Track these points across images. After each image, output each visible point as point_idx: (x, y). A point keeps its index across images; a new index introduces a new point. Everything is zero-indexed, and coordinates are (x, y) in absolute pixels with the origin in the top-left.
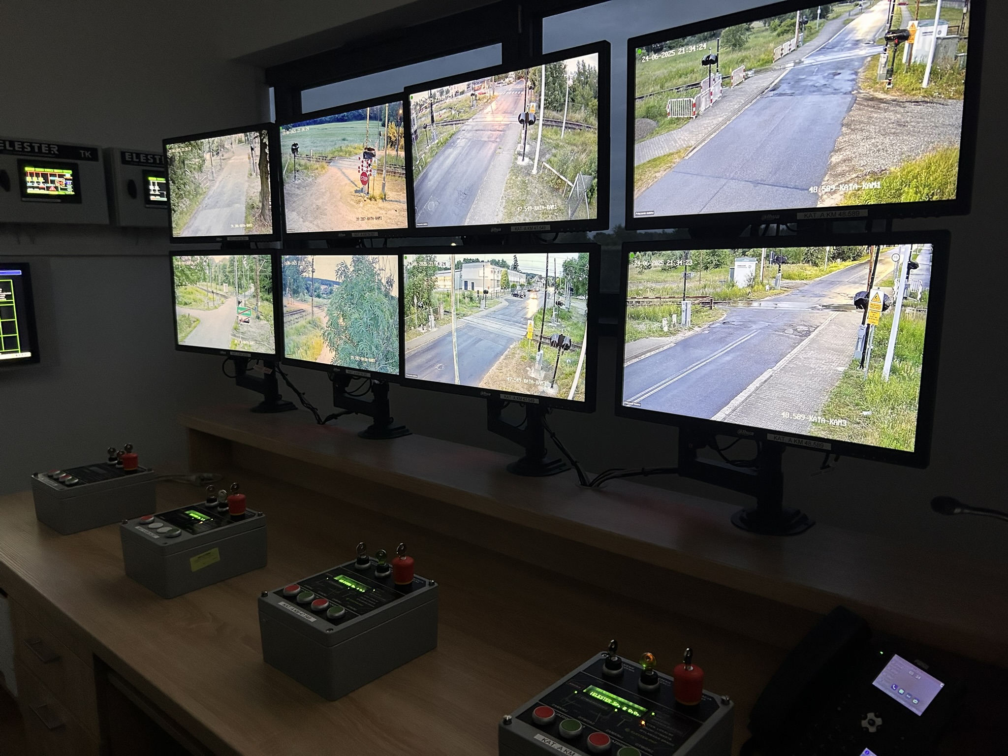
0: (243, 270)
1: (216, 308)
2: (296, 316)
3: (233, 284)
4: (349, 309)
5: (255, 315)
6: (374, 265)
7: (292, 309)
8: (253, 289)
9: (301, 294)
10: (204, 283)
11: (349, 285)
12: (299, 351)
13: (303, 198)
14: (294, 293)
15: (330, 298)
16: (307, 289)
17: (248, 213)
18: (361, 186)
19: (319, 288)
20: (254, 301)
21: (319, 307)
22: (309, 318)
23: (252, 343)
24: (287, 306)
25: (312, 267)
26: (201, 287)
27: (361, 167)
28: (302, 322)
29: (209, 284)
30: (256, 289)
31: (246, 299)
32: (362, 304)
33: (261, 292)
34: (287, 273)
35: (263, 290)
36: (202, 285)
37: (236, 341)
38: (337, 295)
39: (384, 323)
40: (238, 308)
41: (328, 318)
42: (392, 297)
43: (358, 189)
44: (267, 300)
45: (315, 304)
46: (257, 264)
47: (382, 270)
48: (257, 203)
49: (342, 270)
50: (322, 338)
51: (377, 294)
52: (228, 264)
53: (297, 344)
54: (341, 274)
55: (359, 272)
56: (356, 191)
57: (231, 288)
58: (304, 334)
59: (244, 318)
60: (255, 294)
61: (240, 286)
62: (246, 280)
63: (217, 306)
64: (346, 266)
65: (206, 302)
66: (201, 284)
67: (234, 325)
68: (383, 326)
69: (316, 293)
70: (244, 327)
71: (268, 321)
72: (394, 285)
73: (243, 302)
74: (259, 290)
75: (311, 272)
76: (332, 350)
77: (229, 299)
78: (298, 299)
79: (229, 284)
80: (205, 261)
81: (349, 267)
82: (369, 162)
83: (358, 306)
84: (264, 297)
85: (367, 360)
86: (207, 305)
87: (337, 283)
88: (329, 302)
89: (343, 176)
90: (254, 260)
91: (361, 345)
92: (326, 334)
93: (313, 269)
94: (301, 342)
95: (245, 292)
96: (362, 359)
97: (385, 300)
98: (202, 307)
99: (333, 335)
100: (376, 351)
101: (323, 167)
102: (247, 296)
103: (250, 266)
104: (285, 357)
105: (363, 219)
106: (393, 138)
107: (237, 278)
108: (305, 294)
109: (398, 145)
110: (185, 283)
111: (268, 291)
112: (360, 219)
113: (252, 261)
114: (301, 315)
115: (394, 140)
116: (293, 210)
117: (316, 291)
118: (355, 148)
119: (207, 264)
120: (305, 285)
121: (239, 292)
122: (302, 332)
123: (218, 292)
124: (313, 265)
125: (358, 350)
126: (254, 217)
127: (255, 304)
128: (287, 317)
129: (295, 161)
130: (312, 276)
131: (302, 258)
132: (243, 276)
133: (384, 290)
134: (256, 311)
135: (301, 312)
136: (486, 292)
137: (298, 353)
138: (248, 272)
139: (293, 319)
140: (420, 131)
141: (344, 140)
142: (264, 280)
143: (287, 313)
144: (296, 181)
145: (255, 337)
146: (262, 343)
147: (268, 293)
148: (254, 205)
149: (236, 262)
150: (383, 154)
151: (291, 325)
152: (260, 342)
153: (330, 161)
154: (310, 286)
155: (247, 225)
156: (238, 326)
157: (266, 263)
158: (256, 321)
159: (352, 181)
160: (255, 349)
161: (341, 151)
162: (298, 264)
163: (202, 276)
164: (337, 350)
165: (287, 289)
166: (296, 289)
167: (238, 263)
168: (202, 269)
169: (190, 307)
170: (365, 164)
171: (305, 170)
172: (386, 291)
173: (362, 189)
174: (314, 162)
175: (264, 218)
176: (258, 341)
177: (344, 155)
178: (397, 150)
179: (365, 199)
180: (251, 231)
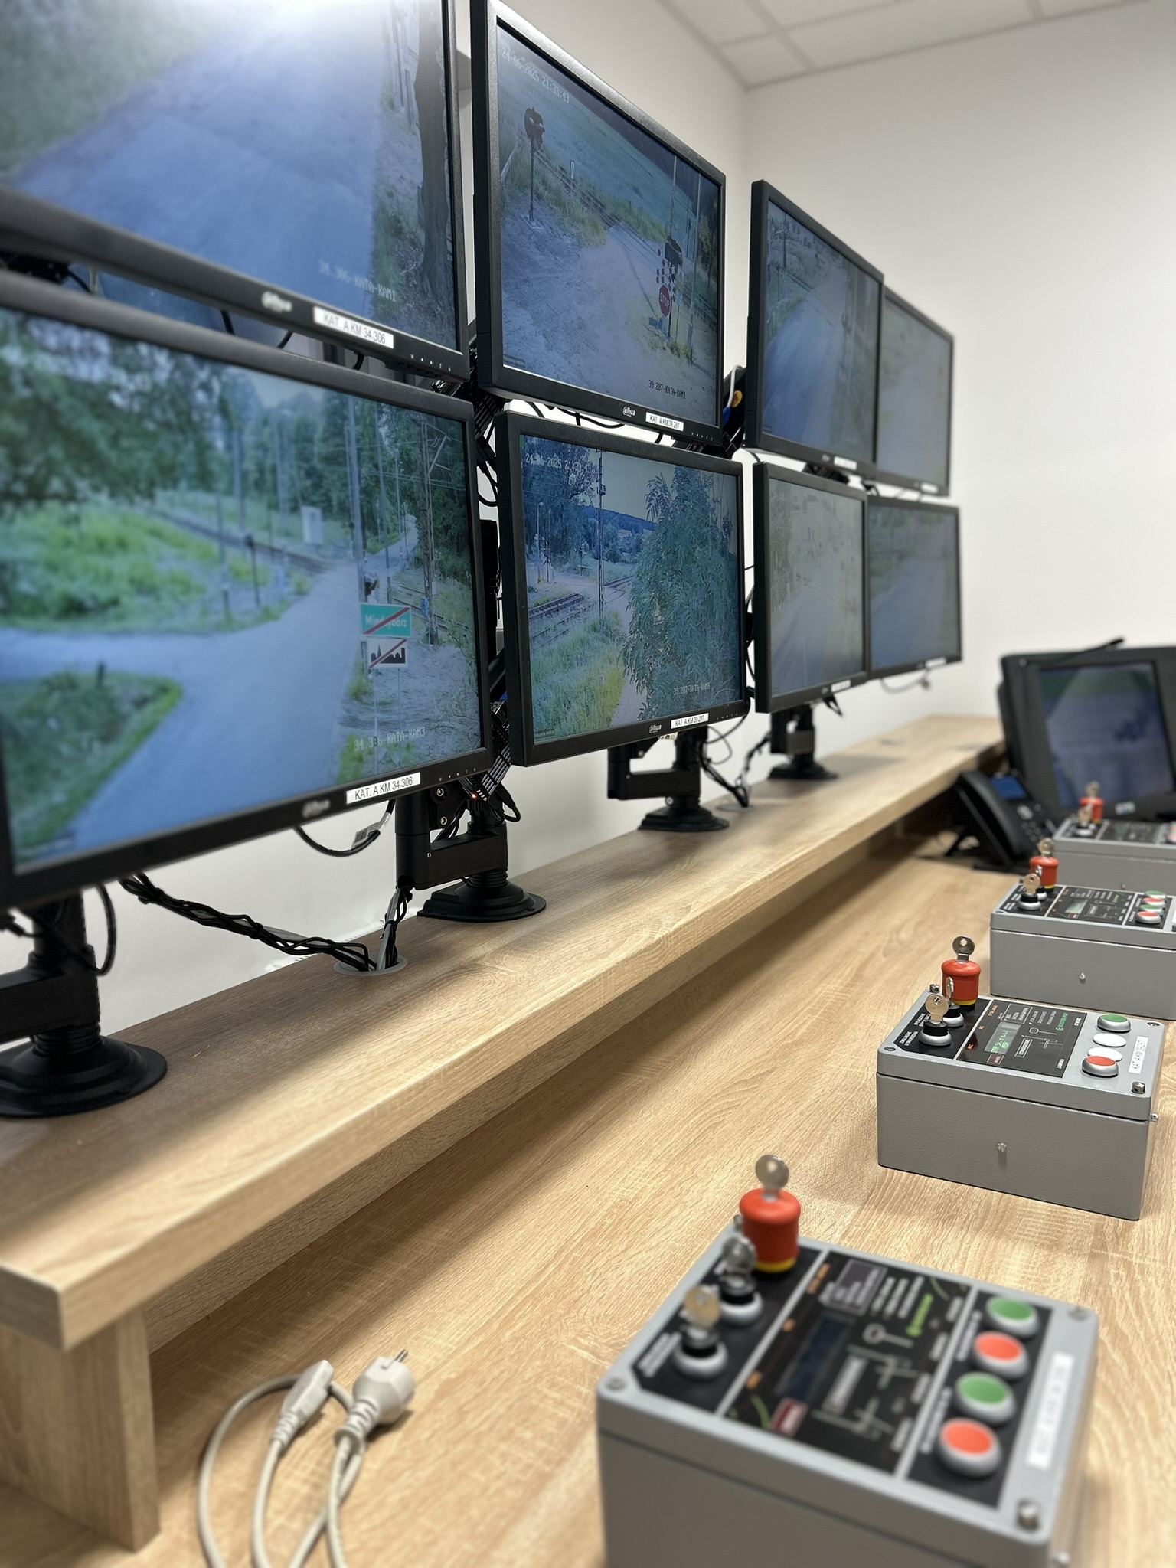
0: (380, 459)
1: (267, 615)
2: (562, 615)
3: (344, 510)
4: (670, 584)
5: (424, 631)
6: (706, 489)
7: (551, 597)
8: (413, 537)
9: (574, 552)
11: (670, 531)
12: (570, 713)
13: (547, 280)
14: (555, 549)
15: (636, 562)
16: (588, 537)
17: (382, 244)
18: (660, 314)
19: (614, 537)
20: (416, 577)
21: (614, 585)
22: (593, 616)
23: (415, 734)
24: (538, 587)
25: (600, 480)
26: (184, 514)
27: (660, 272)
28: (578, 630)
29: (230, 504)
30: (423, 536)
31: (392, 572)
32: (690, 572)
33: (437, 545)
34: (536, 487)
35: (443, 538)
36: (193, 507)
37: (360, 744)
38: (649, 554)
39: (720, 606)
40: (366, 610)
41: (632, 610)
42: (730, 555)
43: (655, 318)
44: (456, 575)
45: (606, 577)
46: (425, 444)
47: (717, 501)
48: (412, 225)
49: (657, 497)
50: (621, 661)
51: (710, 548)
52: (321, 426)
53: (566, 696)
54: (656, 505)
55: (686, 502)
56: (652, 321)
57: (335, 529)
58: (583, 660)
59: (387, 646)
60: (418, 553)
61: (370, 523)
62: (391, 498)
63: (273, 607)
64: (665, 486)
65: (211, 590)
67: (348, 679)
68: (720, 614)
69: (607, 550)
70: (388, 683)
71: (460, 645)
72: (732, 532)
73: (383, 585)
74: (431, 540)
75: (595, 493)
76: (641, 687)
77: (328, 575)
78: (567, 565)
79: (327, 510)
80: (206, 387)
81: (670, 490)
82: (673, 272)
83: (683, 576)
84: (448, 565)
85: (698, 688)
86: (219, 605)
87: (650, 526)
88: (634, 571)
89: (630, 274)
90: (413, 430)
91: (690, 660)
92: (630, 649)
93: (601, 485)
94: (575, 684)
95: (387, 543)
96: (692, 688)
97: (721, 562)
98: (193, 618)
99: (642, 651)
100: (711, 665)
101: (595, 226)
102: (394, 559)
103: (401, 448)
104: (536, 742)
105: (659, 387)
106: (705, 246)
107: (357, 487)
108: (584, 553)
109: (711, 265)
110: (69, 484)
111: (458, 543)
112: (655, 386)
113: (406, 432)
114: (573, 612)
115: (706, 250)
116: (523, 305)
117: (608, 545)
118: (654, 225)
119: (215, 400)
120: (582, 528)
121: (365, 546)
122: (577, 658)
123: (279, 542)
124: (600, 474)
125: (685, 673)
126: (403, 268)
127: (423, 590)
128: (536, 621)
129: (532, 161)
130: (600, 504)
131: (574, 450)
132: (377, 482)
133: (719, 542)
134: (424, 614)
135: (573, 603)
136: (820, 546)
137: (569, 718)
138: (397, 471)
139: (552, 626)
140: (773, 269)
141: (636, 190)
142: (444, 505)
143: (537, 611)
144: (534, 223)
145: (424, 708)
146: (446, 723)
147: (458, 551)
148: (404, 224)
149: (352, 423)
150: (692, 267)
151: (549, 642)
152: (441, 723)
153: (611, 221)
154: (595, 531)
155: (380, 288)
156: (367, 678)
157: (448, 447)
158: (425, 650)
159: (645, 295)
160: (426, 753)
161: (630, 211)
162: (563, 467)
163: (186, 455)
164: (650, 681)
165: (536, 538)
166: (560, 537)
167: (360, 428)
168: (187, 424)
169: (113, 626)
170: (667, 271)
171: (556, 205)
172: (722, 543)
173: (661, 320)
174: (578, 201)
175: (432, 287)
176: (434, 721)
177: (635, 226)
178: (709, 275)
179: (665, 344)
180: (394, 317)
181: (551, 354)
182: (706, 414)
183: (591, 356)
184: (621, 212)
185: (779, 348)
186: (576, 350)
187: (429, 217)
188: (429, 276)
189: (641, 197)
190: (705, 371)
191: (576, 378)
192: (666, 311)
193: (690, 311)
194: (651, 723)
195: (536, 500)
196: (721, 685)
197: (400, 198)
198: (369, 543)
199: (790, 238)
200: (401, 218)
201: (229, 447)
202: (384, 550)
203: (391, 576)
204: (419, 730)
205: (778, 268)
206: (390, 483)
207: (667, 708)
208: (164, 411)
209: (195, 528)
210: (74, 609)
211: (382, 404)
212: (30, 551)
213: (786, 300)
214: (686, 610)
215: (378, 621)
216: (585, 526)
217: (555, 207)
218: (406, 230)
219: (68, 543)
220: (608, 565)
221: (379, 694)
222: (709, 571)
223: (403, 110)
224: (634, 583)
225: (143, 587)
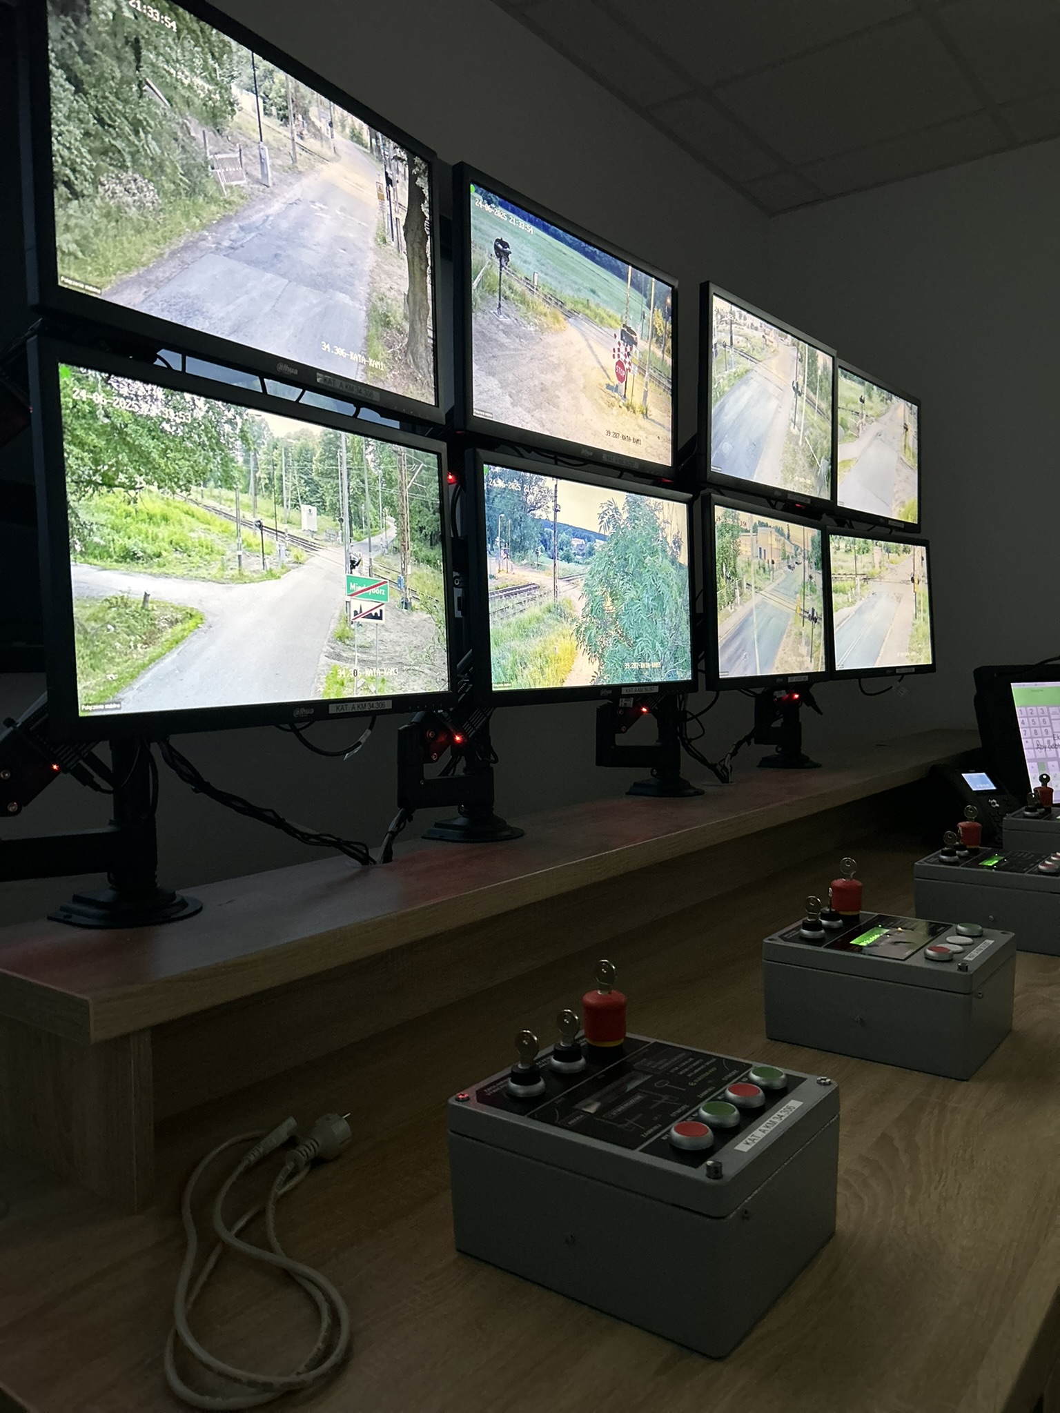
0: (366, 478)
1: (271, 575)
2: (519, 598)
3: (335, 509)
4: (621, 582)
5: (399, 599)
6: (656, 513)
7: (510, 584)
8: (392, 532)
9: (530, 552)
10: (225, 493)
11: (622, 542)
12: (526, 672)
13: (512, 356)
14: (514, 549)
15: (588, 563)
16: (544, 542)
17: (373, 331)
18: (617, 382)
19: (568, 543)
20: (395, 562)
21: (568, 579)
22: (549, 601)
23: (390, 672)
24: (498, 575)
25: (555, 501)
26: (212, 503)
27: (616, 350)
28: (534, 610)
29: (246, 499)
30: (401, 532)
31: (374, 555)
32: (641, 575)
33: (413, 540)
34: (497, 503)
35: (418, 535)
36: (218, 498)
37: (341, 673)
38: (601, 558)
39: (671, 603)
41: (584, 600)
42: (680, 564)
43: (612, 384)
44: (429, 562)
45: (560, 573)
46: (405, 468)
47: (668, 523)
49: (609, 516)
50: (574, 638)
51: (661, 559)
52: (319, 452)
53: (522, 659)
54: (608, 522)
55: (636, 521)
56: (608, 387)
57: (328, 522)
58: (538, 633)
59: (367, 606)
60: (396, 543)
61: (356, 519)
62: (374, 504)
63: (277, 570)
64: (616, 508)
65: (229, 554)
67: (334, 626)
68: (670, 609)
70: (368, 632)
71: (431, 613)
72: (682, 547)
73: (366, 562)
74: (408, 536)
75: (551, 510)
76: (593, 659)
77: (321, 552)
78: (525, 561)
79: (322, 508)
80: (230, 422)
81: (621, 511)
82: (629, 350)
83: (634, 577)
84: (422, 555)
85: (648, 665)
86: (235, 564)
87: (603, 538)
88: (586, 571)
89: (588, 351)
90: (395, 458)
91: (641, 643)
92: (582, 629)
93: (556, 505)
94: (530, 650)
95: (370, 535)
96: (643, 665)
97: (672, 569)
99: (594, 631)
100: (661, 649)
101: (556, 318)
102: (376, 546)
103: (384, 470)
104: (494, 689)
105: (616, 435)
106: (659, 331)
107: (346, 495)
108: (540, 553)
109: (665, 345)
110: (130, 478)
111: (431, 539)
112: (612, 434)
113: (389, 459)
114: (530, 596)
115: (660, 334)
116: (492, 373)
117: (562, 549)
118: (610, 316)
119: (238, 431)
120: (539, 535)
121: (351, 535)
122: (533, 631)
123: (281, 527)
124: (556, 497)
125: (636, 651)
126: (391, 348)
127: (400, 570)
128: (497, 600)
129: (501, 273)
130: (555, 518)
131: (532, 478)
132: (364, 491)
133: (670, 553)
134: (400, 587)
135: (530, 589)
136: (773, 563)
137: (525, 676)
138: (380, 485)
139: (510, 605)
140: (719, 347)
141: (594, 292)
142: (420, 512)
143: (497, 593)
144: (501, 316)
145: (397, 654)
146: (417, 668)
147: (431, 545)
148: (392, 318)
149: (344, 451)
150: (647, 347)
151: (508, 617)
152: (412, 668)
153: (570, 314)
154: (551, 538)
155: (371, 360)
156: (350, 627)
157: (424, 471)
158: (401, 613)
159: (602, 367)
160: (399, 687)
161: (588, 307)
162: (522, 490)
163: (215, 466)
164: (602, 656)
165: (498, 539)
166: (519, 540)
167: (350, 455)
168: (217, 444)
169: (156, 570)
170: (623, 349)
171: (521, 303)
172: (672, 554)
173: (617, 386)
174: (541, 300)
175: (414, 360)
176: (406, 665)
177: (592, 318)
178: (663, 352)
179: (621, 404)
180: (381, 380)
181: (515, 409)
182: (661, 457)
183: (552, 411)
184: (580, 307)
185: (727, 407)
186: (539, 406)
187: (413, 313)
188: (412, 353)
189: (599, 296)
190: (660, 424)
191: (539, 427)
192: (622, 379)
193: (645, 379)
194: (602, 687)
195: (497, 512)
196: (671, 665)
197: (389, 301)
198: (354, 532)
199: (736, 323)
200: (389, 314)
201: (246, 462)
202: (367, 539)
203: (372, 558)
204: (393, 670)
205: (725, 346)
206: (374, 494)
207: (618, 678)
208: (200, 437)
209: (219, 512)
210: (129, 556)
211: (369, 439)
212: (102, 518)
213: (734, 370)
214: (636, 603)
215: (360, 588)
216: (541, 534)
217: (520, 305)
218: (393, 321)
219: (128, 515)
220: (562, 564)
221: (359, 639)
222: (659, 575)
223: (393, 244)
224: (587, 579)
225: (177, 547)
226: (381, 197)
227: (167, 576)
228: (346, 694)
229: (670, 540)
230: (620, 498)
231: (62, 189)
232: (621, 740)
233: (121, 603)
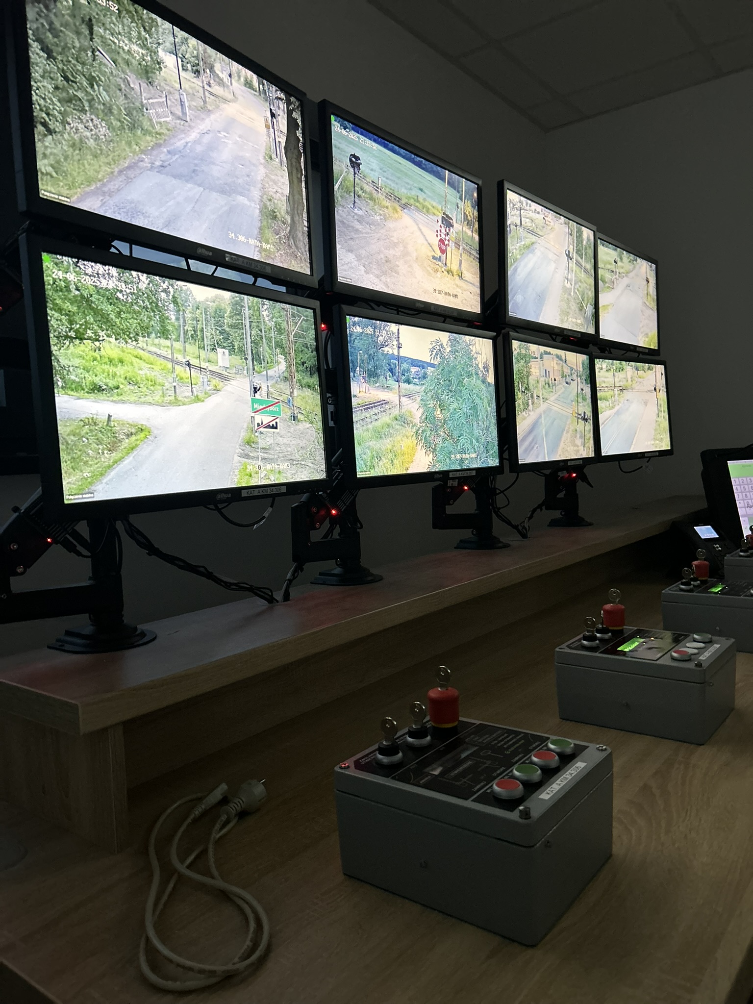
0: (262, 328)
1: (198, 399)
2: (375, 410)
3: (242, 351)
4: (447, 397)
5: (289, 414)
6: (471, 347)
7: (367, 401)
8: (283, 366)
9: (382, 377)
10: (163, 342)
11: (446, 369)
12: (381, 463)
13: (365, 238)
14: (370, 376)
15: (423, 385)
16: (391, 370)
17: (265, 223)
18: (439, 254)
19: (408, 371)
20: (285, 387)
21: (409, 396)
22: (396, 412)
23: (284, 466)
24: (359, 395)
25: (398, 340)
26: (154, 349)
27: (439, 231)
28: (385, 419)
29: (178, 345)
30: (289, 366)
31: (270, 383)
32: (461, 391)
33: (297, 371)
34: (357, 344)
35: (301, 368)
36: (159, 346)
37: (250, 467)
38: (432, 381)
39: (483, 411)
40: (254, 401)
41: (421, 411)
42: (489, 383)
43: (436, 256)
44: (309, 387)
45: (403, 392)
46: (290, 320)
47: (479, 353)
48: (283, 213)
49: (437, 350)
50: (414, 438)
51: (475, 379)
52: (229, 310)
53: (378, 454)
54: (437, 354)
55: (456, 353)
56: (434, 257)
57: (237, 360)
58: (389, 435)
59: (267, 419)
60: (286, 374)
61: (257, 358)
62: (269, 346)
63: (201, 395)
64: (442, 344)
65: (167, 385)
66: (153, 344)
67: (244, 435)
68: (482, 416)
69: (403, 378)
70: (267, 438)
71: (312, 423)
72: (490, 371)
73: (264, 388)
74: (294, 369)
75: (395, 347)
76: (428, 452)
77: (232, 382)
78: (377, 385)
79: (232, 351)
80: (165, 291)
81: (445, 346)
82: (448, 231)
83: (456, 393)
84: (304, 382)
85: (468, 456)
86: (172, 393)
87: (433, 366)
88: (422, 390)
89: (419, 233)
90: (283, 313)
91: (462, 440)
92: (420, 432)
93: (399, 344)
94: (383, 448)
95: (267, 368)
96: (464, 456)
97: (483, 387)
98: (157, 398)
99: (429, 433)
100: (477, 444)
101: (395, 209)
102: (271, 377)
103: (275, 322)
104: (358, 476)
105: (440, 292)
106: (469, 217)
107: (249, 340)
108: (388, 378)
109: (473, 226)
110: (95, 333)
111: (310, 370)
112: (437, 292)
113: (278, 314)
114: (382, 409)
115: (470, 219)
116: (350, 251)
117: (404, 375)
118: (433, 207)
119: (171, 297)
120: (387, 365)
121: (254, 369)
122: (385, 434)
123: (204, 365)
124: (398, 337)
125: (459, 447)
126: (278, 234)
127: (289, 393)
128: (358, 412)
129: (354, 179)
130: (398, 353)
131: (381, 324)
132: (261, 338)
133: (481, 376)
134: (289, 406)
135: (382, 404)
136: (555, 380)
137: (380, 466)
138: (273, 333)
139: (368, 416)
140: (512, 227)
141: (421, 190)
142: (302, 351)
143: (358, 407)
144: (356, 210)
145: (289, 453)
146: (303, 463)
147: (311, 374)
148: (278, 213)
149: (247, 309)
150: (461, 228)
151: (367, 424)
152: (299, 462)
153: (405, 206)
154: (396, 367)
155: (264, 244)
156: (255, 435)
157: (304, 322)
158: (290, 424)
159: (429, 244)
160: (291, 477)
161: (418, 201)
162: (374, 333)
163: (155, 323)
164: (435, 450)
165: (358, 369)
166: (373, 369)
167: (251, 312)
168: (156, 307)
169: (116, 398)
170: (443, 230)
171: (370, 199)
172: (482, 376)
173: (440, 257)
174: (384, 197)
175: (294, 243)
176: (295, 461)
177: (421, 208)
178: (472, 231)
179: (443, 270)
180: (272, 258)
181: (368, 275)
182: (473, 307)
183: (394, 276)
184: (412, 201)
185: (519, 270)
186: (384, 273)
187: (293, 209)
188: (293, 238)
189: (425, 193)
190: (471, 283)
191: (385, 288)
192: (443, 251)
193: (460, 251)
194: (435, 473)
195: (357, 349)
196: (484, 455)
197: (276, 201)
198: (255, 367)
199: (524, 209)
200: (276, 211)
201: (178, 319)
202: (265, 372)
203: (269, 385)
204: (286, 464)
205: (516, 226)
206: (269, 340)
207: (446, 465)
208: (143, 301)
209: (159, 356)
210: (97, 389)
211: (264, 300)
212: (77, 362)
213: (523, 243)
214: (459, 412)
215: (261, 407)
216: (389, 364)
217: (369, 201)
218: (279, 216)
219: (95, 359)
220: (404, 386)
221: (262, 443)
222: (474, 392)
223: (277, 160)
224: (422, 396)
225: (130, 381)
226: (267, 127)
227: (123, 402)
228: (254, 482)
229: (481, 366)
230: (444, 337)
231: (40, 128)
232: (450, 510)
233: (92, 422)
